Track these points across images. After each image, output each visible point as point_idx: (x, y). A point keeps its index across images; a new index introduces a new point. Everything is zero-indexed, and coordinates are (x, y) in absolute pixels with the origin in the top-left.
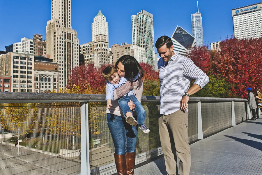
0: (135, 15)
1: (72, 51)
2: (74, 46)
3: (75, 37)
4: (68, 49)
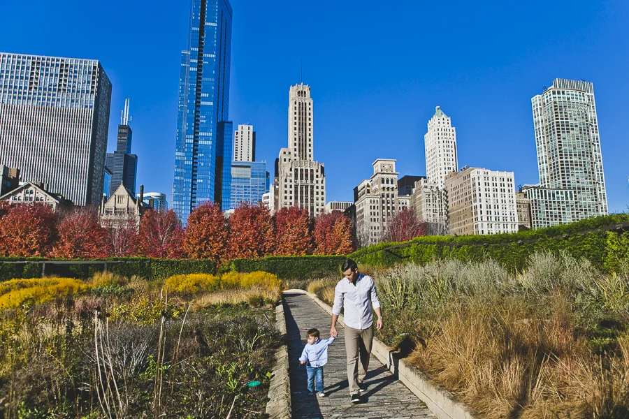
0: (537, 96)
1: (309, 200)
2: (315, 190)
3: (317, 174)
4: (302, 198)
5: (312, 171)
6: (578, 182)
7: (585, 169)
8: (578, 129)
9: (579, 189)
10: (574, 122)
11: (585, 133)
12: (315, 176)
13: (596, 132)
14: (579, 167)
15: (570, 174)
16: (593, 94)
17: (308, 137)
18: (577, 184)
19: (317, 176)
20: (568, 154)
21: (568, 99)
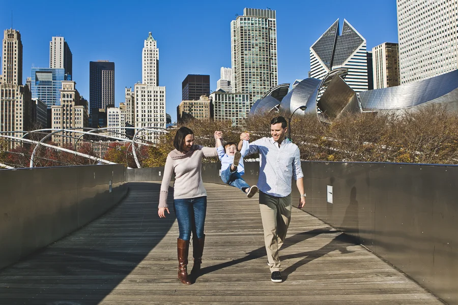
0: (233, 21)
1: (11, 111)
2: (15, 103)
3: (17, 92)
4: (6, 109)
5: (13, 91)
6: (254, 88)
7: (261, 78)
8: (258, 47)
9: (254, 93)
10: (254, 42)
11: (264, 51)
12: (15, 94)
13: (275, 49)
14: (255, 77)
15: (248, 81)
16: (275, 20)
17: (14, 67)
18: (253, 90)
19: (17, 94)
20: (248, 66)
21: (252, 24)
